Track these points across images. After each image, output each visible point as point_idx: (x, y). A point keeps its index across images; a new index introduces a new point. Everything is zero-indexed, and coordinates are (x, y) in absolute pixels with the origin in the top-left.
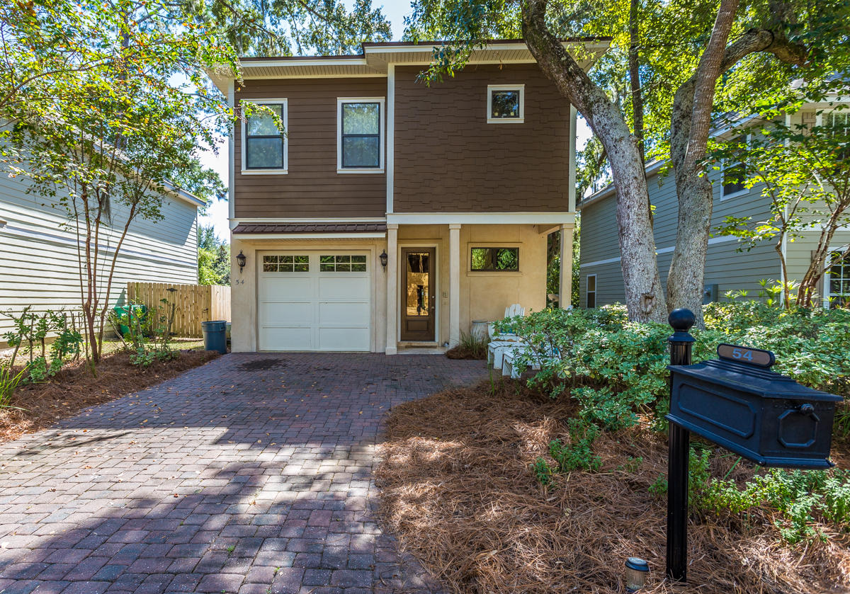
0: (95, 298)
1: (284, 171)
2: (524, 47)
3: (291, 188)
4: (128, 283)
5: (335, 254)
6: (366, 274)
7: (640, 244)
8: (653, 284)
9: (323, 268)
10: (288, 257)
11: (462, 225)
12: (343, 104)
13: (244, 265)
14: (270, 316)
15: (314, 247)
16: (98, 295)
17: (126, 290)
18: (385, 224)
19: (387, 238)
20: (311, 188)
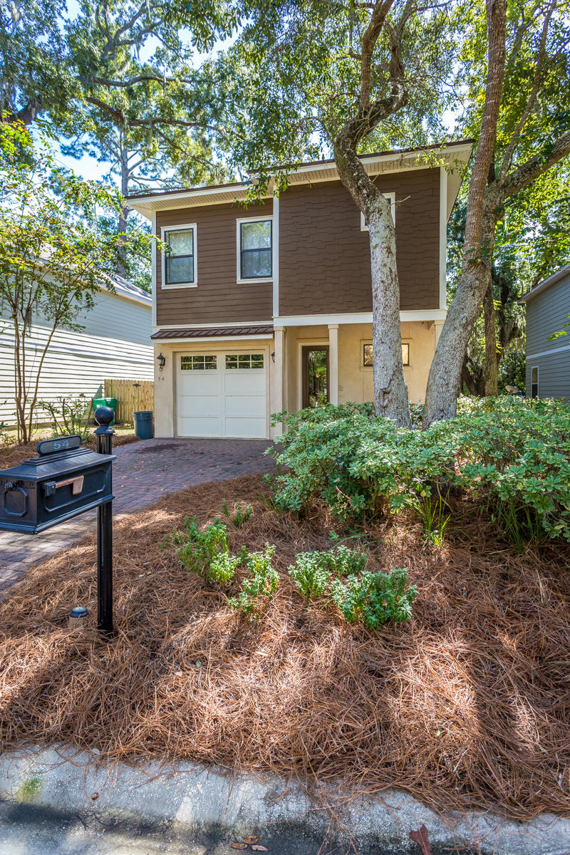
0: (25, 392)
1: (194, 285)
2: (334, 166)
3: (200, 299)
4: (105, 380)
5: (238, 354)
6: (263, 370)
7: (383, 343)
8: (391, 380)
9: (229, 366)
10: (199, 357)
11: (339, 325)
12: (241, 224)
13: (164, 365)
14: (185, 407)
15: (220, 349)
16: (27, 390)
17: (103, 386)
18: (272, 327)
19: (273, 339)
20: (215, 298)
